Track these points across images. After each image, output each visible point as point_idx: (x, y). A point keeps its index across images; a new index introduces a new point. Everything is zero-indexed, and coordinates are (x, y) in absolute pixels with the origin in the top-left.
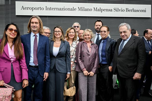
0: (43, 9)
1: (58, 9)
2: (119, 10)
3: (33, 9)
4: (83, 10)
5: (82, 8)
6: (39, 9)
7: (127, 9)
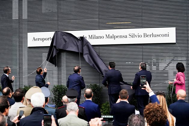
2: (135, 36)
3: (44, 39)
4: (94, 38)
5: (93, 36)
6: (49, 39)
7: (145, 34)
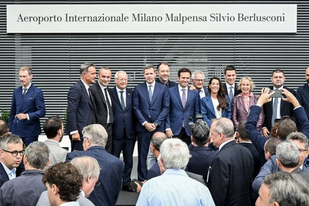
0: (59, 19)
1: (90, 18)
2: (222, 18)
3: (41, 19)
4: (143, 20)
6: (53, 19)
7: (241, 16)
